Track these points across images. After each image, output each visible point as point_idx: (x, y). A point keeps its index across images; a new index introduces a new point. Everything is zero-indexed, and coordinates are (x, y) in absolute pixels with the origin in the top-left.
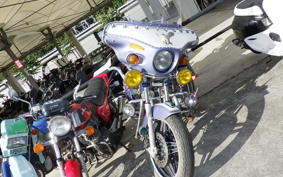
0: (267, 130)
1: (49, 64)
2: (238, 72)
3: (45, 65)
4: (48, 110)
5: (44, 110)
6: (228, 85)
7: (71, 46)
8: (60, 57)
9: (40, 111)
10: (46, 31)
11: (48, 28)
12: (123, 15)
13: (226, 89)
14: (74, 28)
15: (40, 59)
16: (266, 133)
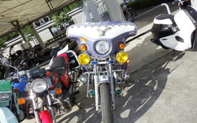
0: (176, 96)
1: (15, 47)
2: (154, 59)
3: (12, 47)
4: (31, 74)
5: (28, 74)
6: (147, 68)
7: (32, 35)
8: (24, 42)
9: (25, 75)
10: (15, 23)
11: (17, 21)
12: (71, 17)
13: (146, 70)
14: (34, 23)
15: (7, 43)
16: (175, 98)
